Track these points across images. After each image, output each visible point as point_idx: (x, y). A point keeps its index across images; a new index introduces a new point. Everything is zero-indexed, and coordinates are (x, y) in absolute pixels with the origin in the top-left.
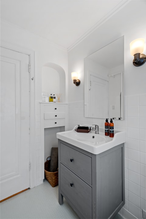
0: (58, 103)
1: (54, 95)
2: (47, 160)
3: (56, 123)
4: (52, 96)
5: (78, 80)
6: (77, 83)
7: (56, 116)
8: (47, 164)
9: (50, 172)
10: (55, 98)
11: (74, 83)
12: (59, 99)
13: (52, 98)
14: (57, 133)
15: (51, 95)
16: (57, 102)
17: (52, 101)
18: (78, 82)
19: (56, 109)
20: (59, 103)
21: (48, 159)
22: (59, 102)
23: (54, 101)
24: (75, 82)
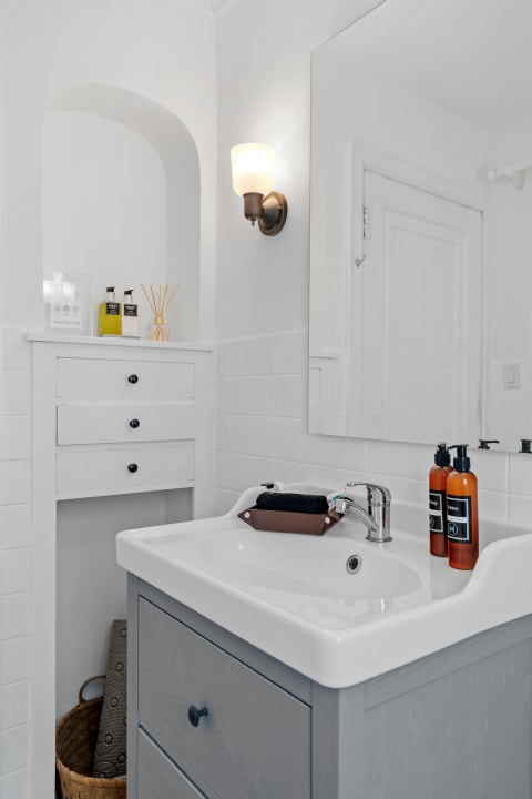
0: (154, 343)
1: (129, 293)
2: (82, 701)
3: (133, 469)
4: (119, 298)
5: (273, 194)
6: (271, 218)
7: (135, 424)
8: (82, 726)
9: (86, 780)
10: (132, 311)
11: (248, 215)
12: (158, 315)
13: (112, 309)
14: (122, 535)
15: (111, 290)
16: (150, 338)
17: (117, 332)
18: (273, 209)
19: (133, 379)
20: (160, 343)
21: (89, 695)
22: (159, 334)
23: (125, 331)
24: (256, 210)
